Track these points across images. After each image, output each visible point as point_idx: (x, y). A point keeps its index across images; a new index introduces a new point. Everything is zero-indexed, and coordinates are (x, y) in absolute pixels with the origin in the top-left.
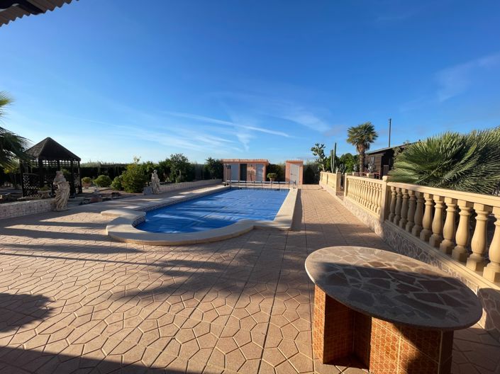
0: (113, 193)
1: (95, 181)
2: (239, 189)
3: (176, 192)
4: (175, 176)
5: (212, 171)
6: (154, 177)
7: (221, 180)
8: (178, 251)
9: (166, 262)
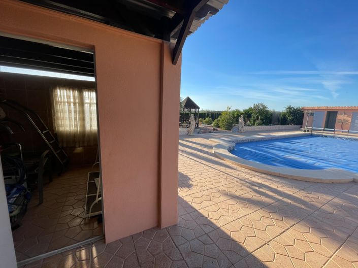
0: (214, 129)
1: (204, 121)
2: (322, 136)
3: (256, 132)
4: (255, 120)
5: (290, 118)
6: (241, 120)
7: (299, 126)
8: (263, 178)
9: (253, 182)
